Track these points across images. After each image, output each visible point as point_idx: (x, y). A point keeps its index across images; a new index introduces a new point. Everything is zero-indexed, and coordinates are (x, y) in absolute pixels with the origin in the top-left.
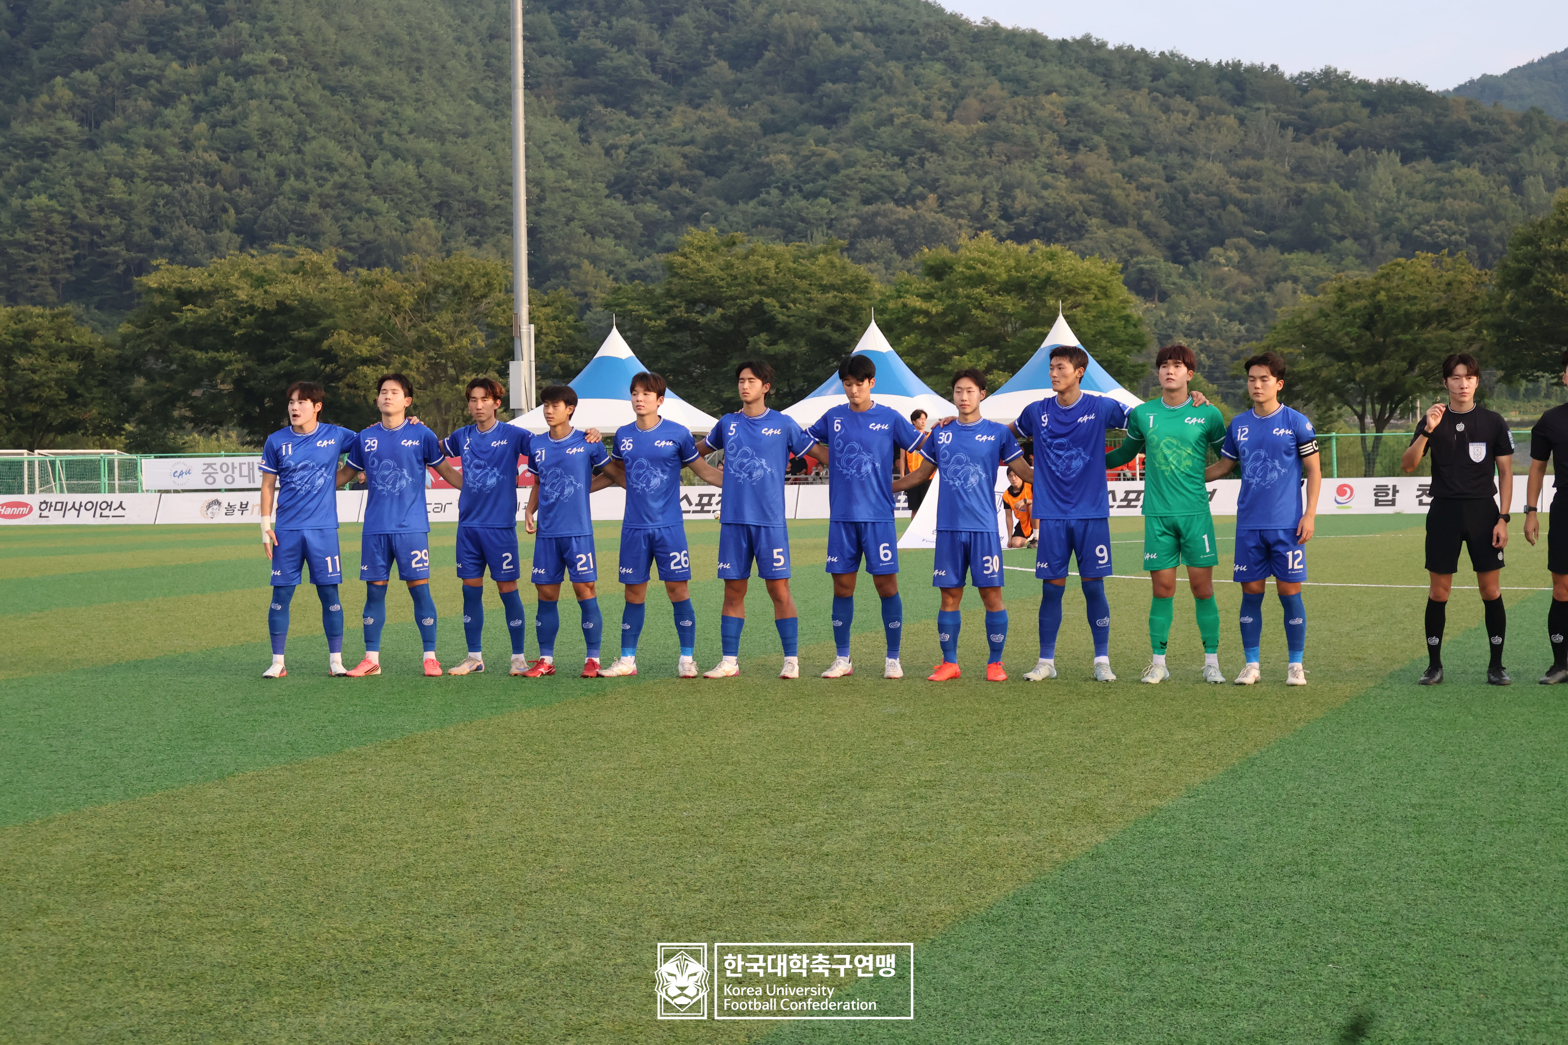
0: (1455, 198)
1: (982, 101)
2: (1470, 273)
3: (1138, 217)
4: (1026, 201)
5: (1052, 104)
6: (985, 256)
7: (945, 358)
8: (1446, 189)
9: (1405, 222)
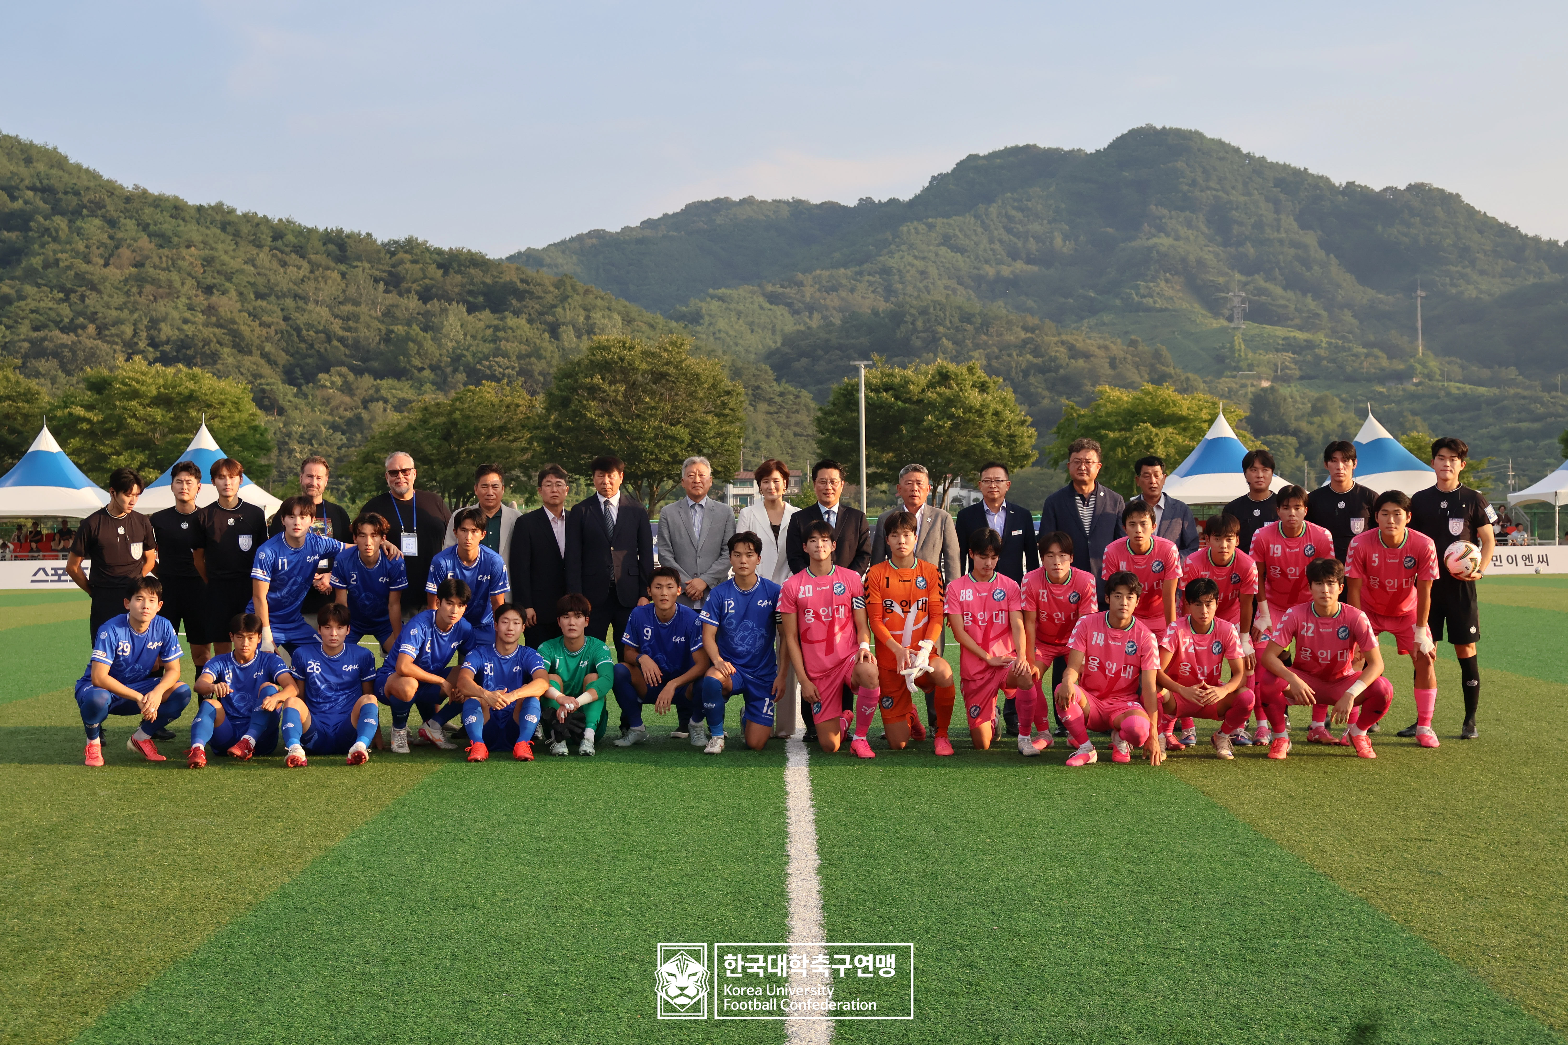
0: (507, 341)
1: (134, 251)
2: (523, 398)
3: (261, 348)
4: (170, 333)
5: (191, 256)
6: (137, 376)
7: (104, 458)
8: (501, 334)
9: (470, 358)
